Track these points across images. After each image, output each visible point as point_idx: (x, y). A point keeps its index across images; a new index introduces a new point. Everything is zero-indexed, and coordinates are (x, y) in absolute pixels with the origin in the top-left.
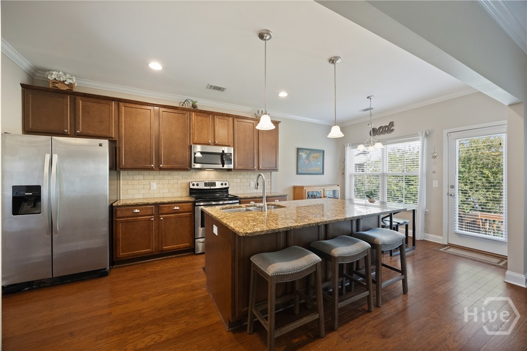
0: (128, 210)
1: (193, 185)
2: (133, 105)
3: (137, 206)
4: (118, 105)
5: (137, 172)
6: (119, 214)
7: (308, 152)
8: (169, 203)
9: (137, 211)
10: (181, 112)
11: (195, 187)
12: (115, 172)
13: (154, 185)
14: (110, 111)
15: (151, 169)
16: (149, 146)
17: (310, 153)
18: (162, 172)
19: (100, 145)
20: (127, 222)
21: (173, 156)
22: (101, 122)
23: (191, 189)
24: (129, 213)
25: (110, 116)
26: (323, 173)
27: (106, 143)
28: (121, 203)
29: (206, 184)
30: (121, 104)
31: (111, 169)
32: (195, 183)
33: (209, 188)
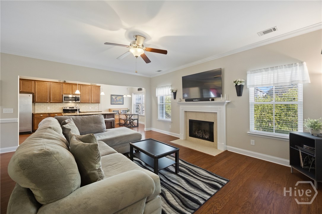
0: (39, 115)
1: (65, 108)
2: (40, 82)
3: (42, 114)
4: (35, 82)
5: (42, 103)
6: (35, 116)
7: (116, 96)
8: (53, 113)
9: (41, 115)
10: (59, 83)
11: (65, 109)
12: (33, 103)
13: (49, 108)
14: (32, 84)
15: (47, 102)
16: (46, 95)
17: (117, 97)
18: (52, 103)
19: (29, 96)
20: (38, 119)
21: (56, 98)
22: (29, 88)
23: (63, 109)
24: (39, 116)
25: (32, 86)
26: (123, 104)
27: (31, 95)
28: (36, 113)
29: (70, 108)
30: (36, 82)
31: (32, 102)
32: (65, 107)
33: (71, 109)
